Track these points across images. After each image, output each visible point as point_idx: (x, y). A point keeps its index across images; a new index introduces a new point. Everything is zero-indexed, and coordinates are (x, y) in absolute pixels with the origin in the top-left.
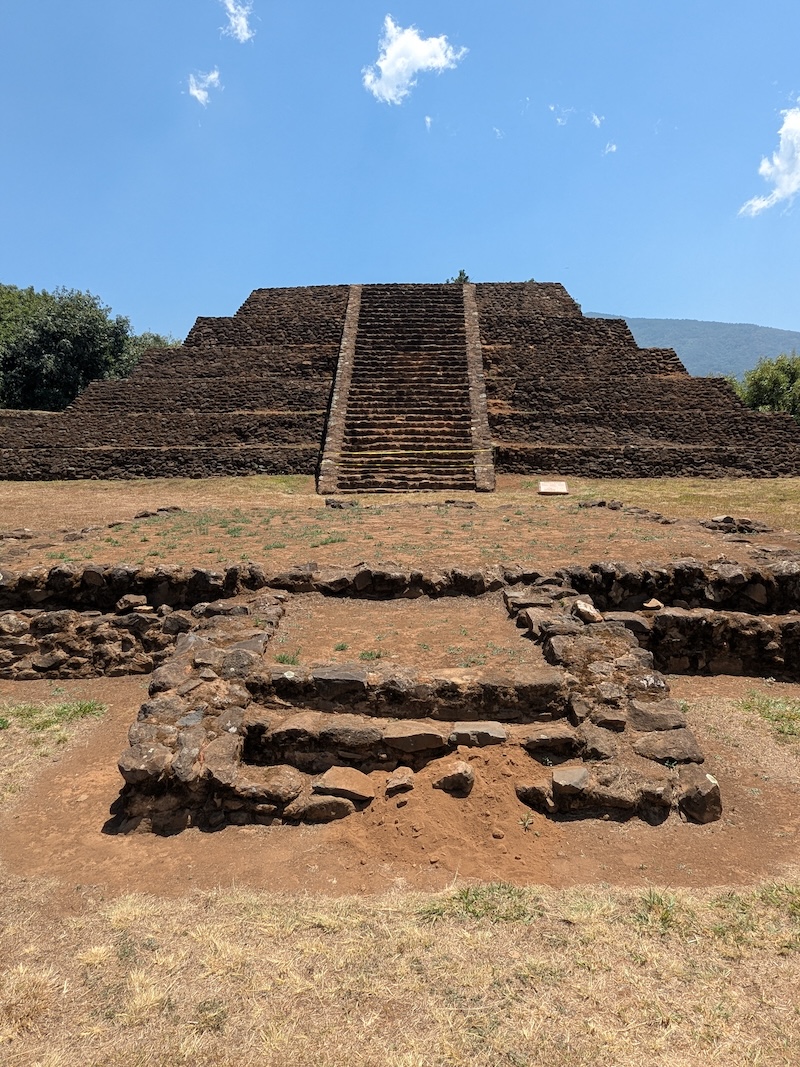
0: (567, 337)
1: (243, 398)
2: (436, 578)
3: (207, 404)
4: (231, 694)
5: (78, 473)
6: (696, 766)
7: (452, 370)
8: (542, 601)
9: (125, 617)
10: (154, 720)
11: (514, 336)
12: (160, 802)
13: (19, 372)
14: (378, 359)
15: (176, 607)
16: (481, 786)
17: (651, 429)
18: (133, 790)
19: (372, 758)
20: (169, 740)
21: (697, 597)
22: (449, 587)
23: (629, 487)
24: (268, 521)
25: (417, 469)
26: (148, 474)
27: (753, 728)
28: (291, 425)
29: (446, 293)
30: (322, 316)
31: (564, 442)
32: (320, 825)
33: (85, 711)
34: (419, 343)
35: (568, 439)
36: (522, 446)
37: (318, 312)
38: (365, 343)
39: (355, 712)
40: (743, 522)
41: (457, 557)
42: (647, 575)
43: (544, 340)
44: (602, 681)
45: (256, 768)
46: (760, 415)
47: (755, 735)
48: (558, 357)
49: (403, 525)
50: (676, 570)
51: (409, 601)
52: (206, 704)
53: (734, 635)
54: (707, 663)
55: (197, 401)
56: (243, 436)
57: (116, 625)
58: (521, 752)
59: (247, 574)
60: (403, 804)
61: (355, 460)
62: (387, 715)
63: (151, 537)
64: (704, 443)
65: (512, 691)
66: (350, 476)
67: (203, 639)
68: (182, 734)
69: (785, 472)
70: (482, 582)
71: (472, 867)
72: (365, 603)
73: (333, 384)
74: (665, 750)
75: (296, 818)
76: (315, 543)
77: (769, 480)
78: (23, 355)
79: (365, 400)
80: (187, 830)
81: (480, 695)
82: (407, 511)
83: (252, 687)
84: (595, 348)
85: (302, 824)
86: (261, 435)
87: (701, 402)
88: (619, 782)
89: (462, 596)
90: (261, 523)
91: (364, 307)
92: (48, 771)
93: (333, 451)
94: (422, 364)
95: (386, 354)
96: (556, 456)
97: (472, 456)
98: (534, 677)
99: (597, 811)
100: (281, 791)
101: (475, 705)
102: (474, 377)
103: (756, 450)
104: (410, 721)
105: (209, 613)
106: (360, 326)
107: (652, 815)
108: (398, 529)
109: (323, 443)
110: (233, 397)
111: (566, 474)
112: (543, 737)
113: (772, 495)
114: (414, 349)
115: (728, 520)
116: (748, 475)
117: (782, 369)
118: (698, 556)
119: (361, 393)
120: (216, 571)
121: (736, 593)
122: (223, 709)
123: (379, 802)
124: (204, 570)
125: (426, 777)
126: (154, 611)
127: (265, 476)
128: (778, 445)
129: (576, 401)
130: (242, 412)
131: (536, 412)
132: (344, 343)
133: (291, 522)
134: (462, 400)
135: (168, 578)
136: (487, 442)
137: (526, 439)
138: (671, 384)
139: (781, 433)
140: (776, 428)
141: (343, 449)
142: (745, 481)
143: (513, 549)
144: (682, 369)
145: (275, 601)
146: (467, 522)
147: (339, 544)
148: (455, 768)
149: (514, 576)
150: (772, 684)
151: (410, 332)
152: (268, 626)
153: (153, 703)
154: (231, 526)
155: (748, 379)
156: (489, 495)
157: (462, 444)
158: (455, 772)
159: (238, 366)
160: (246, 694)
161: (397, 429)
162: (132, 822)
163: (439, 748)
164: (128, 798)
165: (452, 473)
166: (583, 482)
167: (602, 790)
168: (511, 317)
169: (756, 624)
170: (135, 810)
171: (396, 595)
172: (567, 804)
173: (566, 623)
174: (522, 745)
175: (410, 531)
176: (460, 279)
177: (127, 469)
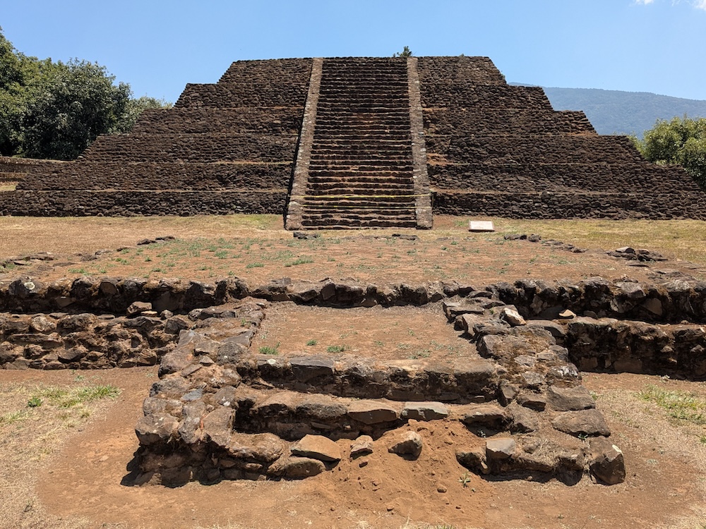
0: (493, 101)
1: (224, 151)
2: (388, 291)
3: (194, 155)
4: (224, 376)
5: (86, 211)
6: (604, 438)
7: (397, 128)
8: (475, 309)
9: (134, 319)
10: (163, 396)
11: (449, 101)
12: (168, 460)
13: (38, 128)
14: (336, 119)
15: (175, 312)
16: (427, 452)
17: (564, 179)
18: (147, 450)
19: (338, 428)
20: (175, 412)
21: (603, 309)
22: (398, 298)
23: (545, 226)
24: (248, 247)
25: (367, 210)
26: (145, 212)
27: (651, 413)
28: (264, 173)
29: (392, 66)
30: (290, 84)
31: (491, 189)
32: (297, 481)
33: (103, 394)
34: (370, 106)
35: (494, 186)
36: (455, 191)
37: (286, 81)
38: (325, 106)
39: (324, 392)
40: (642, 252)
41: (405, 275)
42: (562, 290)
43: (475, 103)
44: (526, 370)
45: (245, 435)
46: (657, 167)
47: (653, 419)
48: (487, 118)
49: (359, 251)
50: (586, 286)
51: (365, 309)
52: (205, 384)
53: (635, 339)
54: (612, 363)
55: (186, 152)
56: (224, 182)
57: (127, 326)
58: (460, 425)
59: (234, 286)
60: (365, 464)
61: (316, 202)
62: (350, 395)
63: (153, 258)
64: (610, 190)
65: (452, 377)
66: (312, 215)
67: (201, 335)
68: (186, 407)
69: (679, 215)
70: (425, 294)
71: (421, 514)
72: (330, 310)
73: (299, 140)
74: (578, 425)
75: (278, 474)
76: (289, 264)
77: (664, 221)
78: (41, 114)
79: (326, 153)
80: (190, 484)
81: (426, 380)
82: (361, 241)
83: (241, 371)
84: (517, 110)
85: (282, 480)
86: (238, 181)
87: (606, 157)
88: (540, 450)
89: (409, 306)
90: (243, 249)
91: (325, 76)
92: (75, 438)
93: (298, 194)
94: (372, 123)
95: (342, 115)
96: (484, 200)
97: (413, 199)
98: (470, 367)
99: (522, 473)
100: (266, 453)
101: (422, 388)
102: (415, 134)
103: (653, 196)
104: (369, 400)
105: (204, 316)
106: (321, 92)
107: (568, 478)
108: (355, 254)
109: (290, 188)
110: (216, 149)
111: (492, 215)
112: (478, 414)
113: (667, 233)
114: (367, 111)
115: (630, 250)
116: (646, 217)
117: (676, 129)
118: (604, 276)
119: (322, 147)
120: (209, 283)
121: (636, 306)
122: (219, 387)
123: (345, 463)
124: (199, 283)
125: (383, 443)
126: (158, 315)
127: (242, 214)
128: (672, 192)
129: (502, 154)
130: (223, 162)
131: (467, 164)
132: (308, 105)
133: (267, 248)
134: (406, 154)
135: (170, 288)
136: (426, 188)
137: (459, 186)
138: (582, 140)
139: (675, 183)
140: (670, 178)
141: (307, 193)
142: (643, 222)
143: (451, 270)
144: (591, 128)
145: (257, 307)
146: (411, 249)
147: (307, 265)
148: (407, 436)
149: (452, 290)
150: (667, 381)
151: (362, 97)
152: (252, 326)
153: (162, 382)
154: (219, 251)
155: (647, 138)
156: (427, 231)
157: (405, 190)
158: (407, 439)
159: (220, 124)
160: (237, 376)
161: (351, 177)
162: (146, 476)
163: (394, 422)
164: (142, 456)
165: (397, 214)
166: (507, 222)
167: (526, 456)
168: (446, 85)
169: (653, 331)
170: (148, 466)
171: (355, 304)
172: (498, 467)
173: (495, 325)
174: (460, 420)
175: (365, 256)
176: (405, 54)
177: (127, 208)
